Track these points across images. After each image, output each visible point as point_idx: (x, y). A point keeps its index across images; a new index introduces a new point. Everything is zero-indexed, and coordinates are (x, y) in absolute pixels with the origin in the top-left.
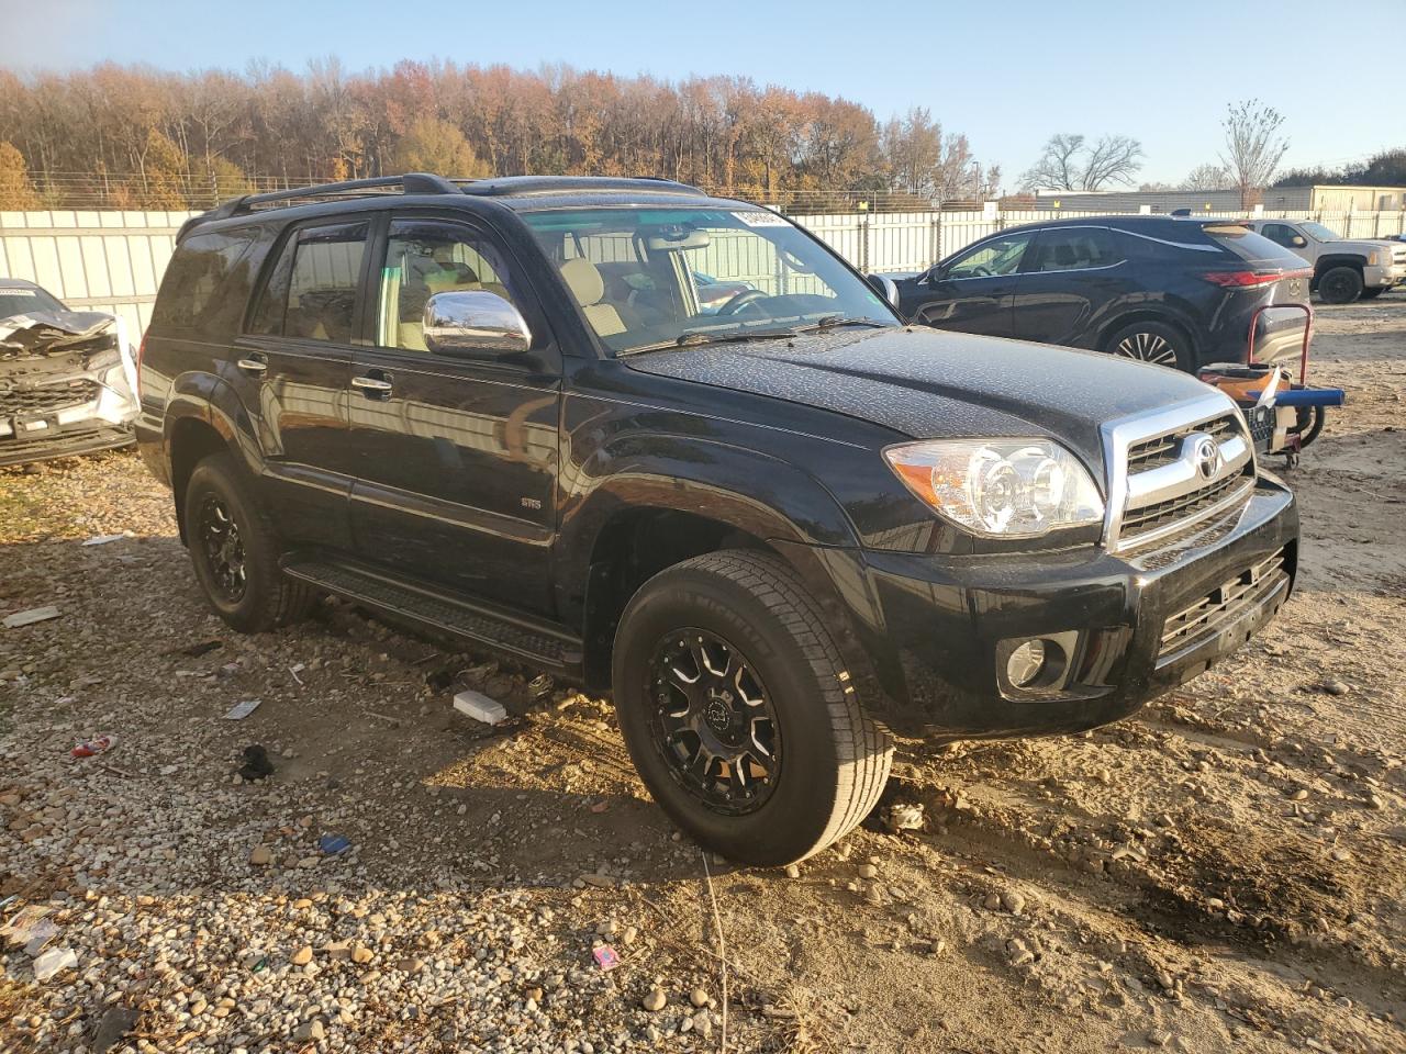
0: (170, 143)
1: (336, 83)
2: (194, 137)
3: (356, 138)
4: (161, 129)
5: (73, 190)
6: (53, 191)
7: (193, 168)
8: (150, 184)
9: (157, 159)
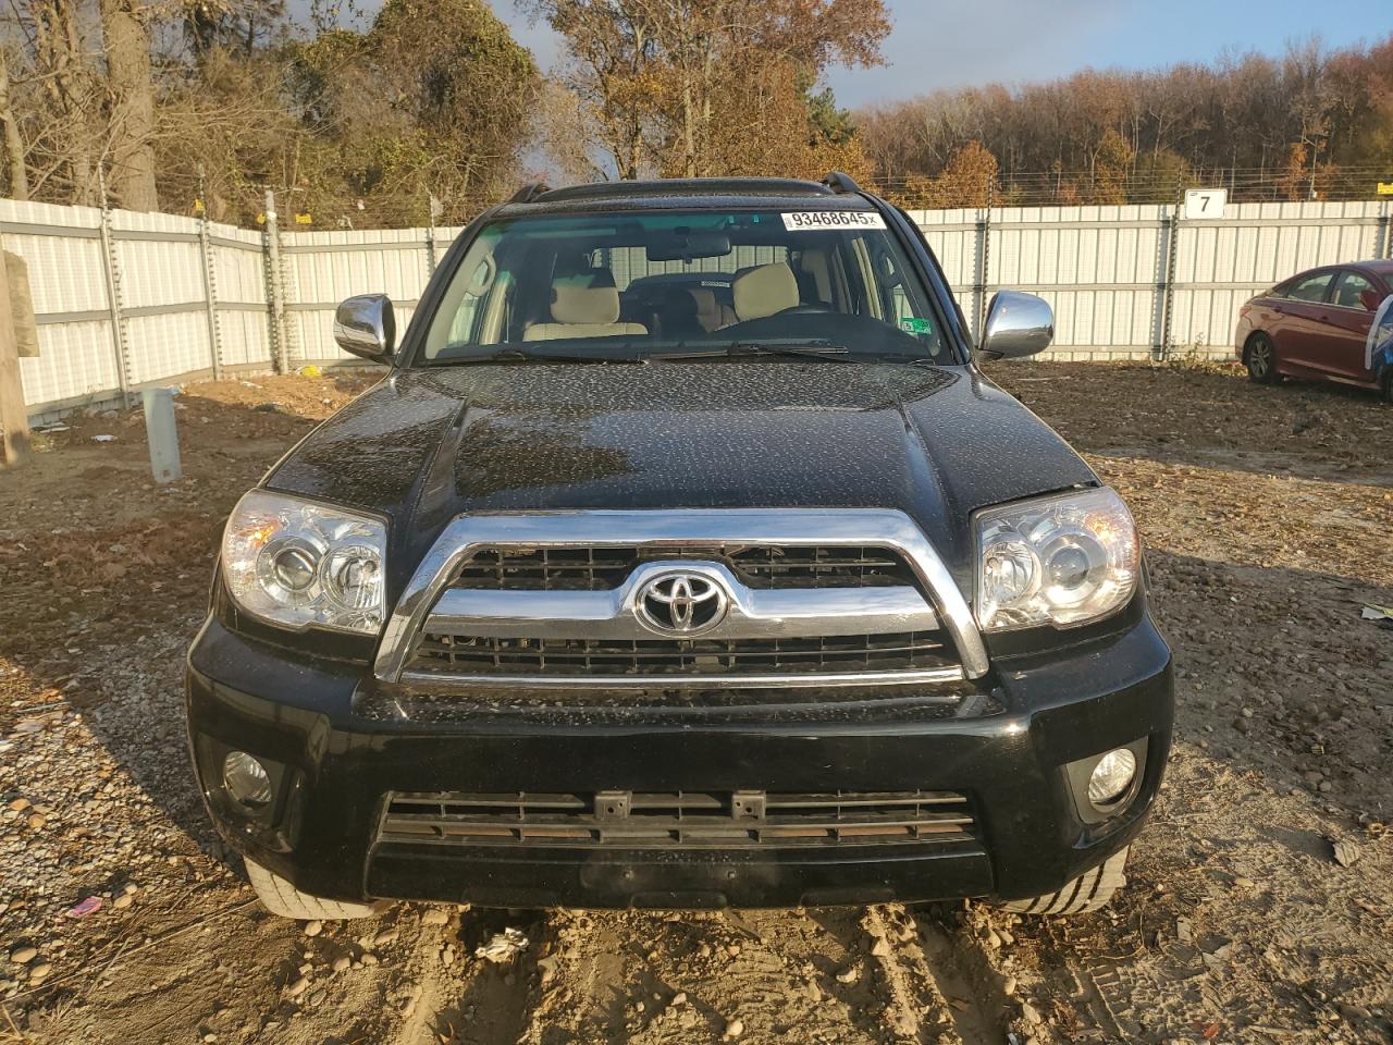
0: (1124, 141)
1: (1313, 59)
2: (1147, 132)
3: (1323, 120)
4: (1117, 127)
5: (1031, 189)
6: (1015, 191)
7: (1140, 161)
8: (1096, 181)
9: (1108, 158)
